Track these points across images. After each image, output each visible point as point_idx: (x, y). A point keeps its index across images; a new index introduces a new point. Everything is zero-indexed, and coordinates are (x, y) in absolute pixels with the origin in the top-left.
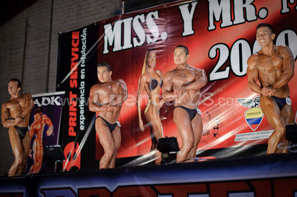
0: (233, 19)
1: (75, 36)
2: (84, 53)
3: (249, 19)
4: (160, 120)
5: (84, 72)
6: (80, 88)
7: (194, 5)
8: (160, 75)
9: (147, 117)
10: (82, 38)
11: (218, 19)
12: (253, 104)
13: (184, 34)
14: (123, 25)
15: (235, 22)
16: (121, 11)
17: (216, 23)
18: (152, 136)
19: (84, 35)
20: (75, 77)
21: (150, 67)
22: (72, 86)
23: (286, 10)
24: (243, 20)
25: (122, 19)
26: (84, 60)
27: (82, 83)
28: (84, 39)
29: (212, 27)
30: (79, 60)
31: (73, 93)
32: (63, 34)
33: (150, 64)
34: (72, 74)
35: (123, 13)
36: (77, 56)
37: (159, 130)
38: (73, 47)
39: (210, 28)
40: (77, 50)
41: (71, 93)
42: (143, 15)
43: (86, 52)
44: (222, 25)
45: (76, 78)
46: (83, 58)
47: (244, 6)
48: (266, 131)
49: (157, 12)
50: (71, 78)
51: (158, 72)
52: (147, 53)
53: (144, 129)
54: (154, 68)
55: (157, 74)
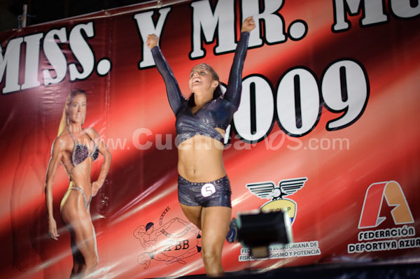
3: (270, 40)
4: (90, 220)
7: (164, 14)
9: (66, 214)
11: (209, 38)
12: (277, 193)
13: (143, 65)
14: (24, 45)
16: (21, 22)
17: (205, 46)
18: (75, 249)
21: (73, 122)
23: (341, 25)
24: (260, 42)
25: (23, 36)
29: (197, 52)
33: (75, 116)
35: (24, 25)
37: (89, 239)
39: (193, 55)
42: (63, 30)
44: (218, 50)
47: (261, 16)
48: (301, 243)
49: (90, 25)
51: (89, 131)
52: (69, 96)
53: (58, 236)
54: (82, 125)
55: (87, 134)
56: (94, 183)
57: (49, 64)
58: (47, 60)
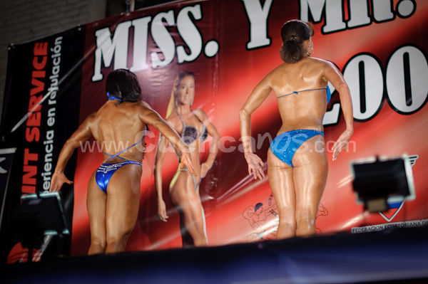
0: (346, 18)
1: (40, 51)
2: (56, 80)
3: (378, 17)
4: (199, 201)
5: (54, 114)
6: (45, 143)
8: (201, 119)
9: (175, 196)
10: (54, 53)
11: (317, 17)
13: (250, 46)
14: (132, 29)
15: (351, 24)
16: (129, 6)
18: (184, 230)
19: (57, 49)
20: (36, 122)
21: (182, 104)
22: (29, 138)
24: (368, 20)
25: (131, 20)
26: (55, 93)
27: (48, 133)
28: (56, 56)
30: (45, 92)
31: (30, 152)
32: (18, 47)
33: (183, 98)
34: (31, 117)
35: (132, 9)
36: (41, 86)
37: (198, 220)
38: (36, 70)
40: (43, 74)
41: (27, 151)
42: (171, 13)
43: (59, 79)
44: (326, 29)
45: (39, 124)
46: (53, 90)
49: (198, 7)
50: (28, 124)
51: (198, 113)
52: (177, 78)
53: (167, 217)
54: (191, 107)
55: (195, 116)
56: (203, 164)
57: (157, 47)
58: (155, 43)
